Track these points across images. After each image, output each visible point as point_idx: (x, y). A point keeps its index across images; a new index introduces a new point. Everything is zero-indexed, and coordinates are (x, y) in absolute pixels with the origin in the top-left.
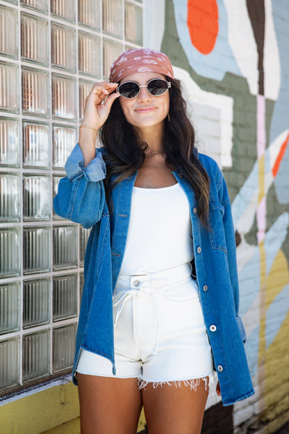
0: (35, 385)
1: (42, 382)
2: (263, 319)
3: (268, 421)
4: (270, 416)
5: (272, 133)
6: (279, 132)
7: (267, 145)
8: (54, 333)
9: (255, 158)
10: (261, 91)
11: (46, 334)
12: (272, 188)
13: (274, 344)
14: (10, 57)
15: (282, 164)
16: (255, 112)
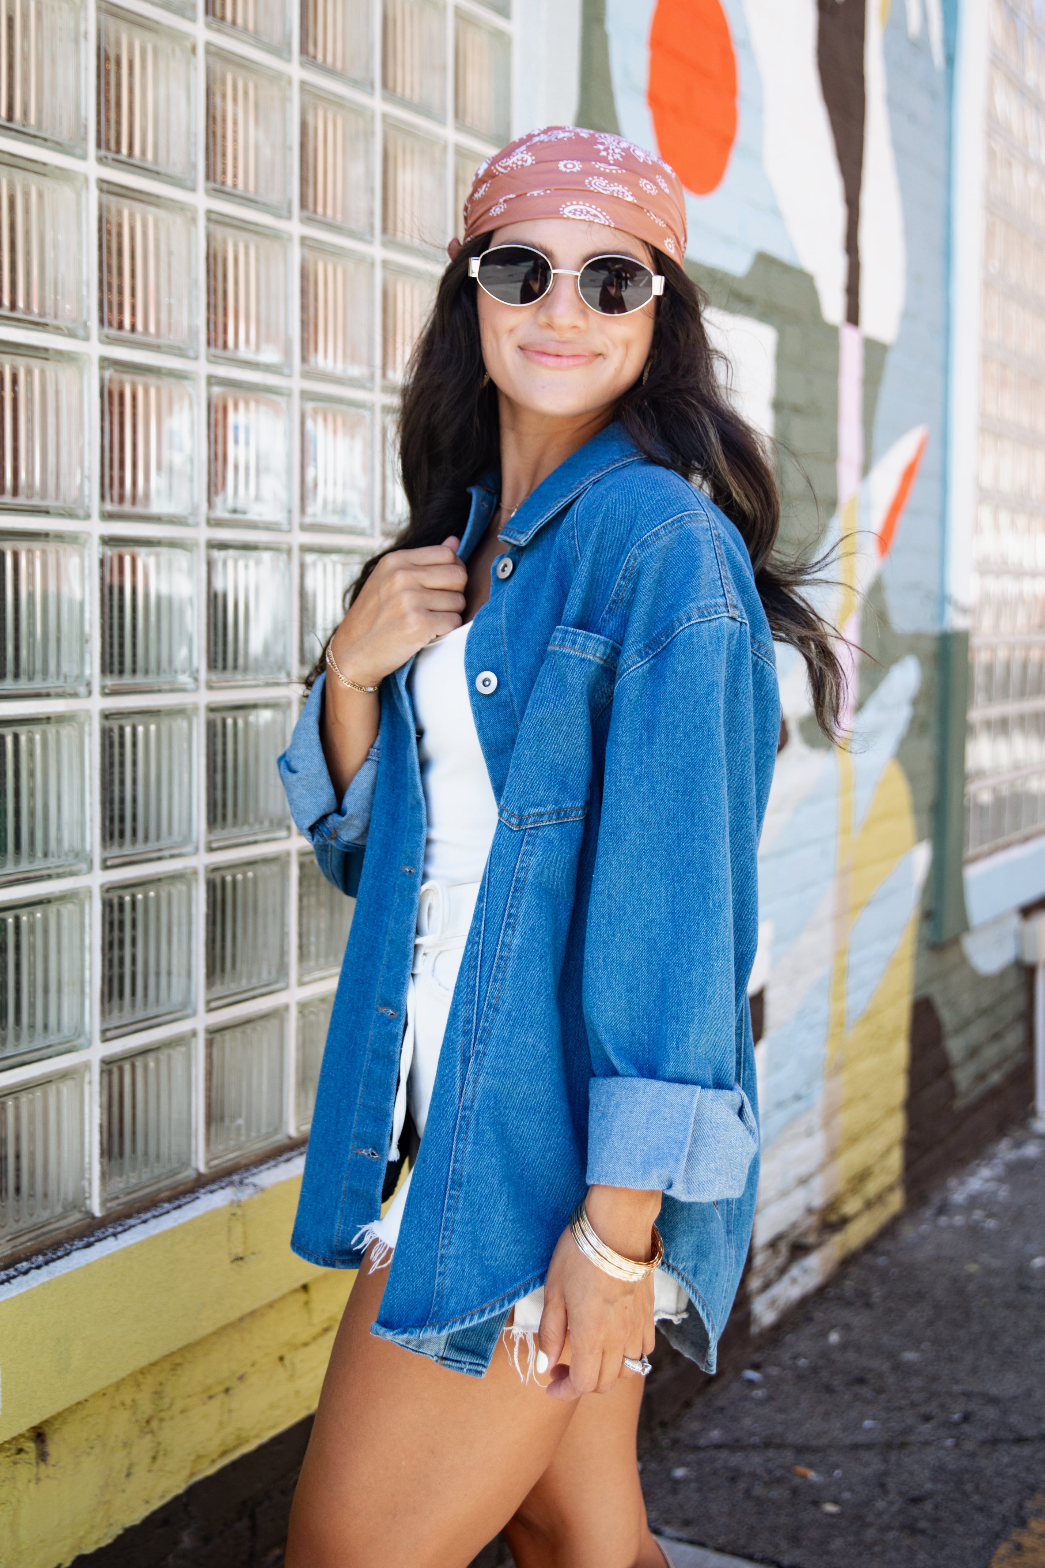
0: (146, 1209)
1: (169, 1200)
2: (841, 953)
3: (844, 1221)
4: (851, 1207)
5: (879, 435)
6: (899, 431)
7: (866, 469)
8: (210, 1044)
9: (832, 504)
10: (853, 316)
11: (183, 1049)
12: (877, 589)
13: (868, 1017)
14: (59, 147)
15: (904, 521)
16: (834, 373)
